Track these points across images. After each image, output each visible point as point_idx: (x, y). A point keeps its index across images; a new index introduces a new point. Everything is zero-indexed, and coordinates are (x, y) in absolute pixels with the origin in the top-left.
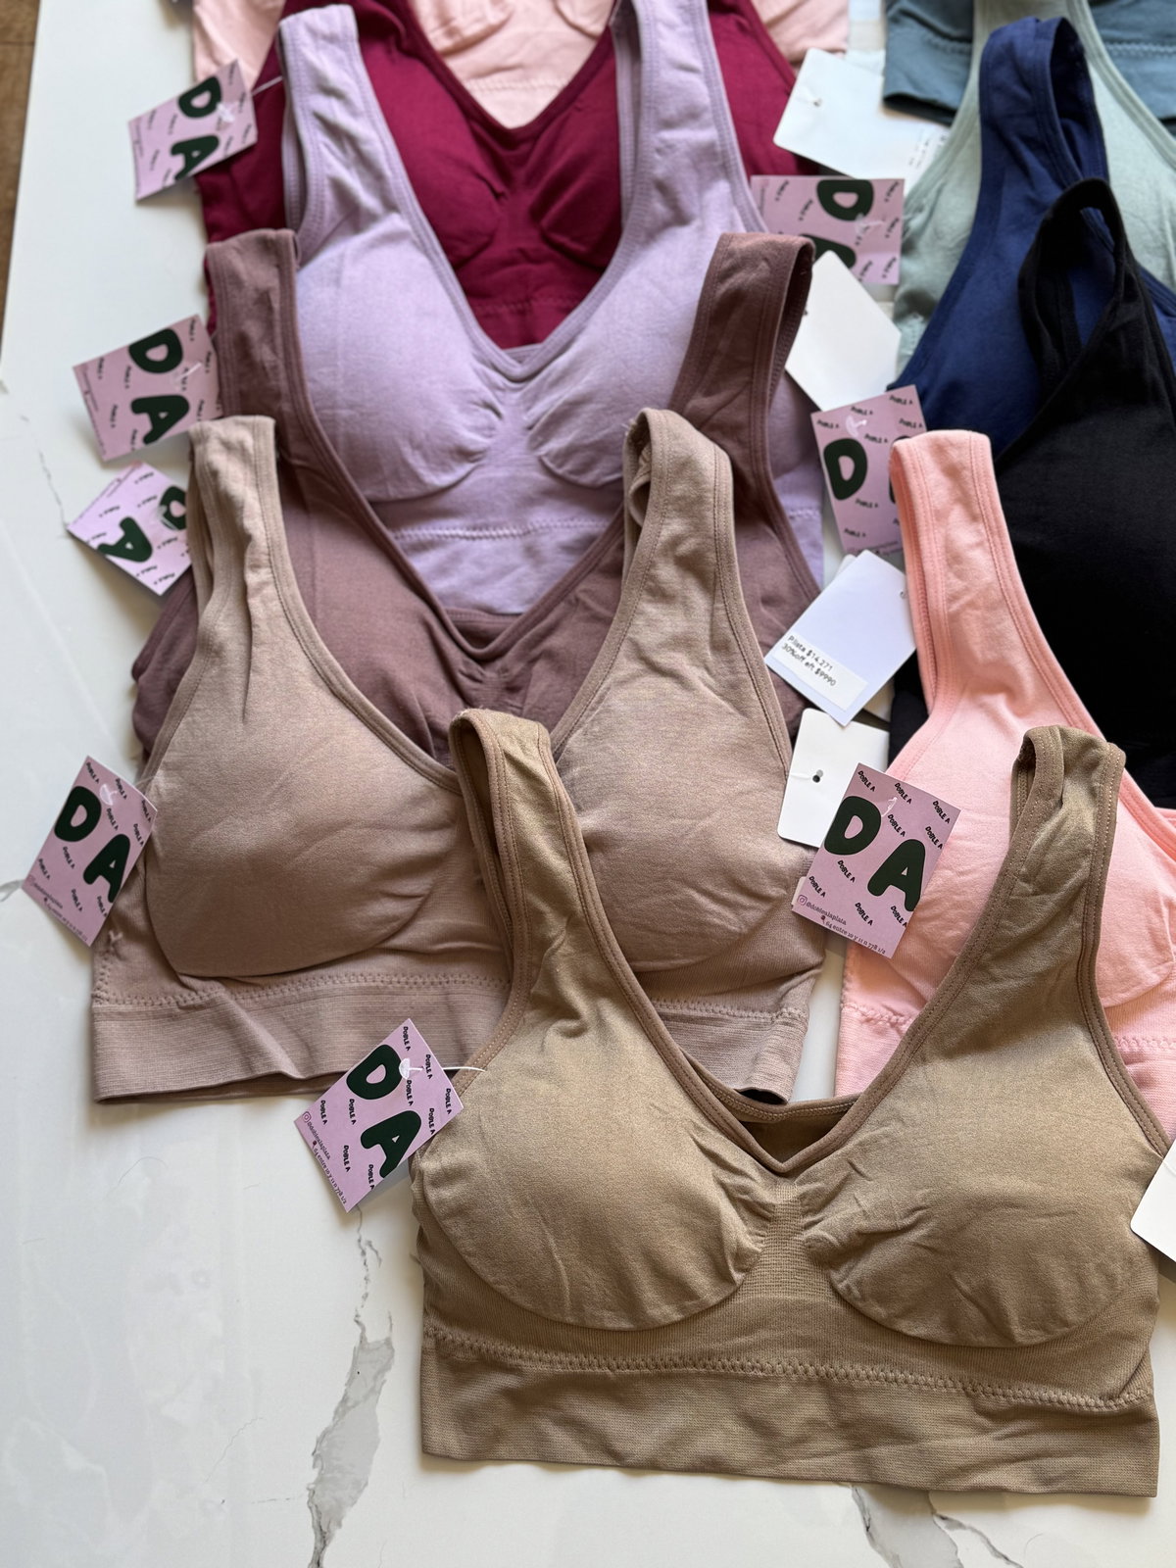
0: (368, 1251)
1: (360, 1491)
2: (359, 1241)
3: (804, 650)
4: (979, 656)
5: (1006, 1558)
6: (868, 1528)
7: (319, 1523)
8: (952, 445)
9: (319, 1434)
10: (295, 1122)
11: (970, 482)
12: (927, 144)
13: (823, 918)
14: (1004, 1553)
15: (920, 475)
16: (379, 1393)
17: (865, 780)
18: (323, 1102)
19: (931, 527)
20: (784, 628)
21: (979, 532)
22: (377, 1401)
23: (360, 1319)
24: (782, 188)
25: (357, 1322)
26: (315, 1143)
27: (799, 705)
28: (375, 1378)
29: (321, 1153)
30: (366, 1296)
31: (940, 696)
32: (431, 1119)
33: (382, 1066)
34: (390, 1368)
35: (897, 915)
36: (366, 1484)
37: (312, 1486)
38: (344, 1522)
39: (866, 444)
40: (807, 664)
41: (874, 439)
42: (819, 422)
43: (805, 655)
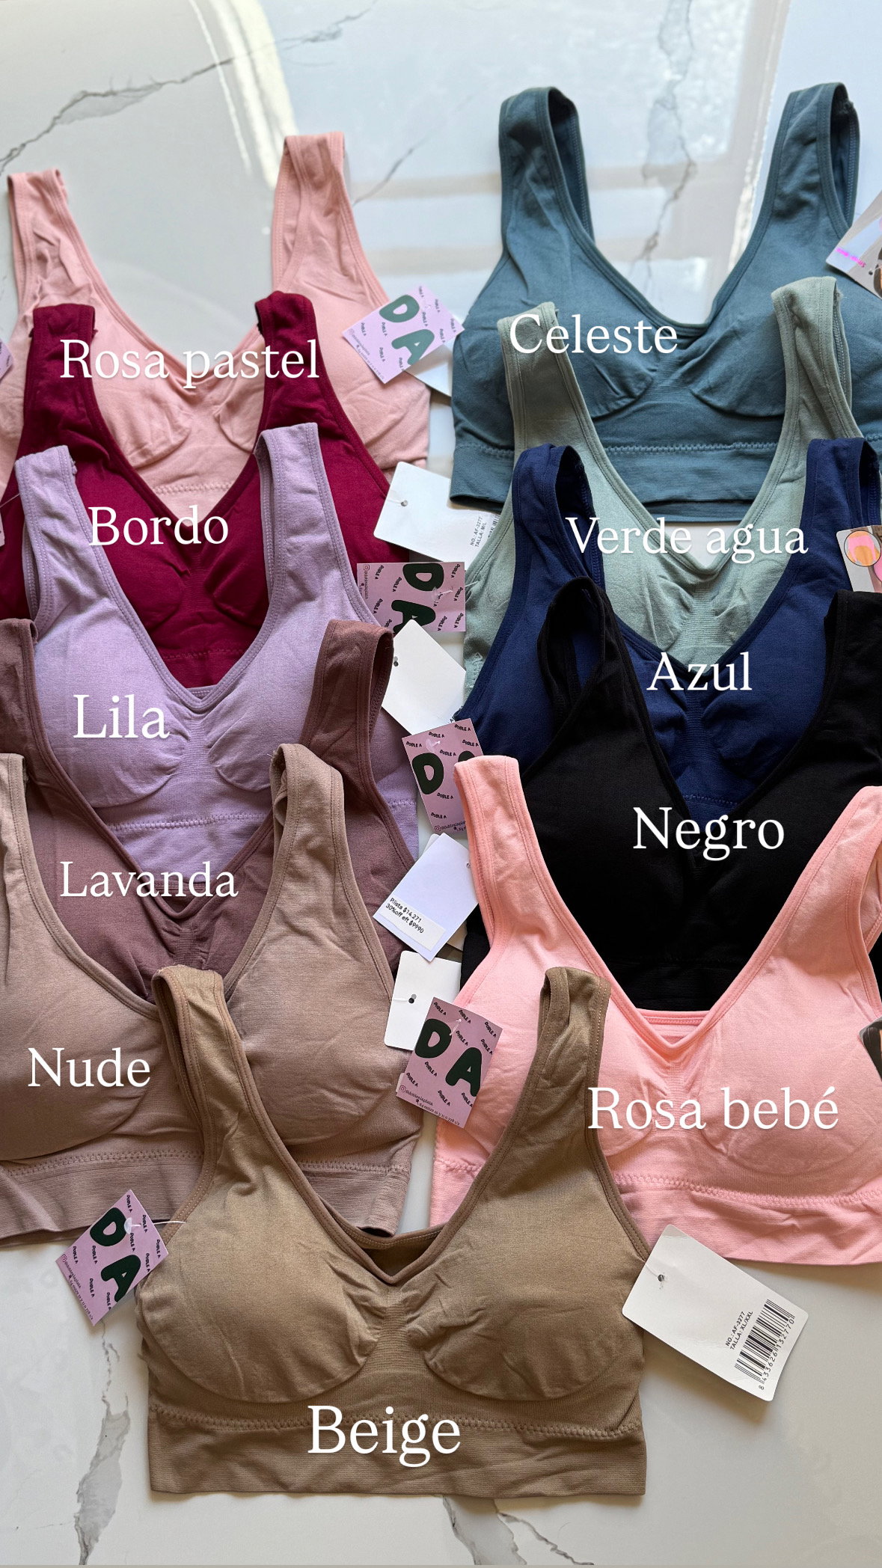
0: (110, 1351)
1: (110, 1517)
2: (104, 1344)
3: (401, 908)
4: (520, 910)
5: (546, 1540)
6: (453, 1525)
7: (83, 1540)
8: (494, 766)
9: (80, 1478)
10: (56, 1261)
11: (506, 792)
12: (483, 528)
13: (417, 1101)
14: (545, 1537)
15: (472, 787)
16: (121, 1449)
17: (439, 1008)
18: (75, 1248)
19: (482, 822)
20: (389, 891)
21: (513, 826)
22: (119, 1455)
23: (106, 1399)
24: (379, 571)
25: (104, 1401)
26: (70, 1277)
27: (398, 947)
28: (118, 1439)
29: (75, 1284)
30: (109, 1383)
31: (497, 935)
32: (147, 1261)
33: (113, 1223)
34: (127, 1432)
35: (466, 1099)
36: (114, 1512)
37: (77, 1515)
38: (100, 1538)
39: (441, 757)
40: (403, 918)
41: (446, 753)
42: (408, 743)
43: (402, 911)
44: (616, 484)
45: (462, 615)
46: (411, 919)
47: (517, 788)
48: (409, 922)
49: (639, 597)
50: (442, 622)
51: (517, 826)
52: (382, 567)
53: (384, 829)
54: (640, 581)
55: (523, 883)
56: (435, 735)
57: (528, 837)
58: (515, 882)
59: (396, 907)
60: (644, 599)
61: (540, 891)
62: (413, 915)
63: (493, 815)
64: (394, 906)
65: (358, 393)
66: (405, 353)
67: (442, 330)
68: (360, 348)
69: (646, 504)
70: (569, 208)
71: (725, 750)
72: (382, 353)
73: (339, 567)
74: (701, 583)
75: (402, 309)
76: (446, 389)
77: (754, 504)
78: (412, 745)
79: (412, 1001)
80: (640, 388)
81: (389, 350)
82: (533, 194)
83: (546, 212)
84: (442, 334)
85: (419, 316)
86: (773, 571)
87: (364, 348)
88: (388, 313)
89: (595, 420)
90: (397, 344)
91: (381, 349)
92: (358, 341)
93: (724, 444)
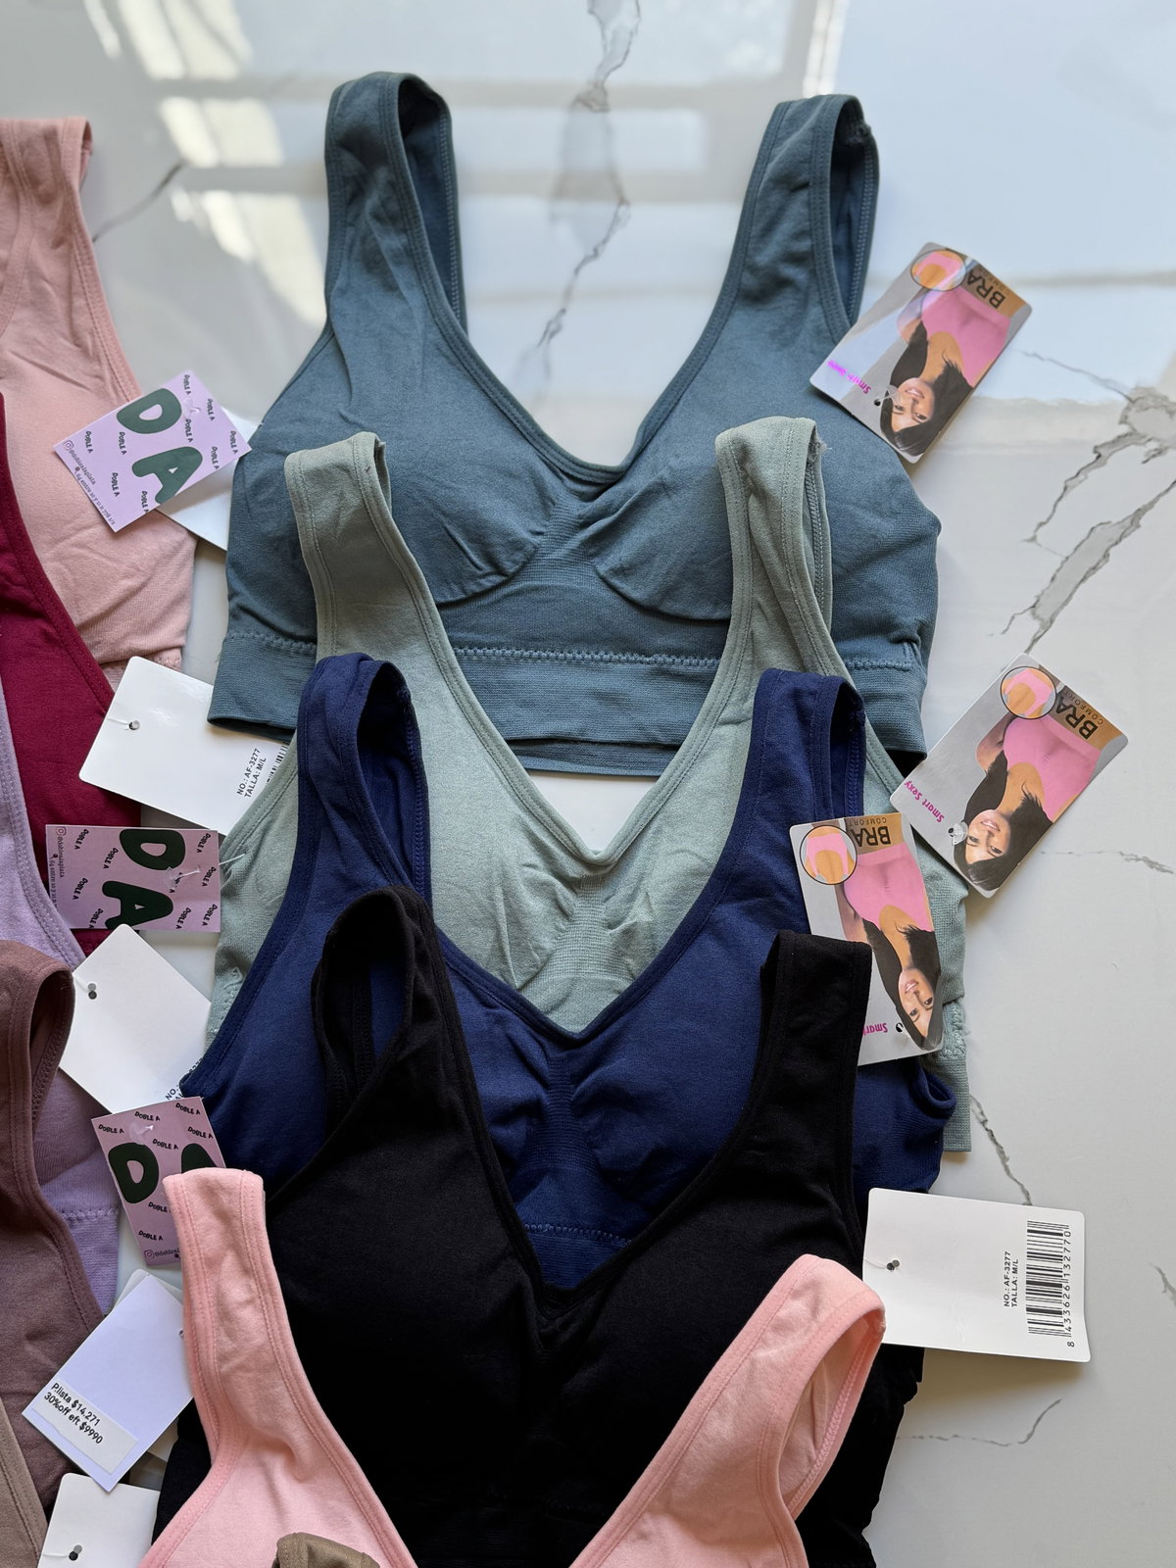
3: (69, 1400)
8: (223, 1189)
11: (240, 1232)
12: (260, 767)
15: (188, 1222)
19: (202, 1276)
21: (250, 1290)
27: (59, 1467)
31: (223, 1446)
39: (155, 1149)
40: (71, 1417)
41: (163, 1145)
42: (101, 1127)
43: (69, 1405)
44: (469, 710)
45: (214, 907)
46: (83, 1419)
47: (257, 1228)
48: (80, 1424)
49: (486, 902)
50: (184, 916)
51: (254, 1287)
52: (86, 832)
53: (58, 1260)
54: (489, 878)
55: (260, 1377)
56: (145, 1117)
57: (271, 1305)
58: (250, 1375)
59: (61, 1399)
60: (494, 906)
61: (286, 1394)
62: (86, 1414)
63: (220, 1264)
64: (58, 1397)
65: (72, 545)
66: (152, 483)
67: (215, 449)
68: (81, 472)
69: (510, 742)
70: (428, 263)
71: (604, 1153)
72: (115, 482)
73: (12, 832)
74: (588, 877)
75: (153, 413)
76: (219, 537)
77: (681, 750)
78: (108, 1129)
79: (74, 1556)
80: (515, 562)
81: (127, 478)
82: (375, 239)
83: (392, 268)
84: (214, 456)
85: (180, 424)
86: (696, 873)
87: (86, 473)
88: (130, 419)
89: (440, 606)
90: (140, 468)
91: (115, 475)
92: (77, 460)
93: (640, 655)
